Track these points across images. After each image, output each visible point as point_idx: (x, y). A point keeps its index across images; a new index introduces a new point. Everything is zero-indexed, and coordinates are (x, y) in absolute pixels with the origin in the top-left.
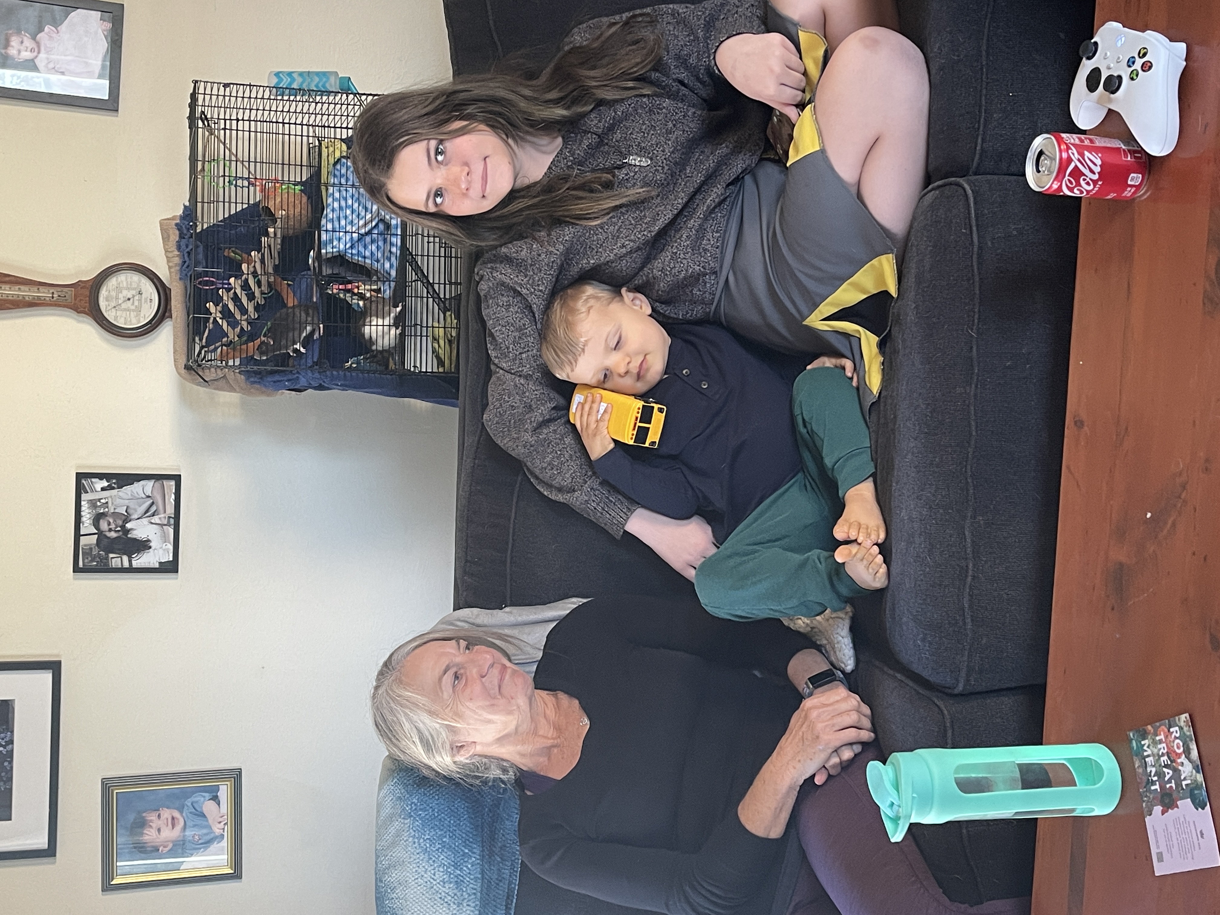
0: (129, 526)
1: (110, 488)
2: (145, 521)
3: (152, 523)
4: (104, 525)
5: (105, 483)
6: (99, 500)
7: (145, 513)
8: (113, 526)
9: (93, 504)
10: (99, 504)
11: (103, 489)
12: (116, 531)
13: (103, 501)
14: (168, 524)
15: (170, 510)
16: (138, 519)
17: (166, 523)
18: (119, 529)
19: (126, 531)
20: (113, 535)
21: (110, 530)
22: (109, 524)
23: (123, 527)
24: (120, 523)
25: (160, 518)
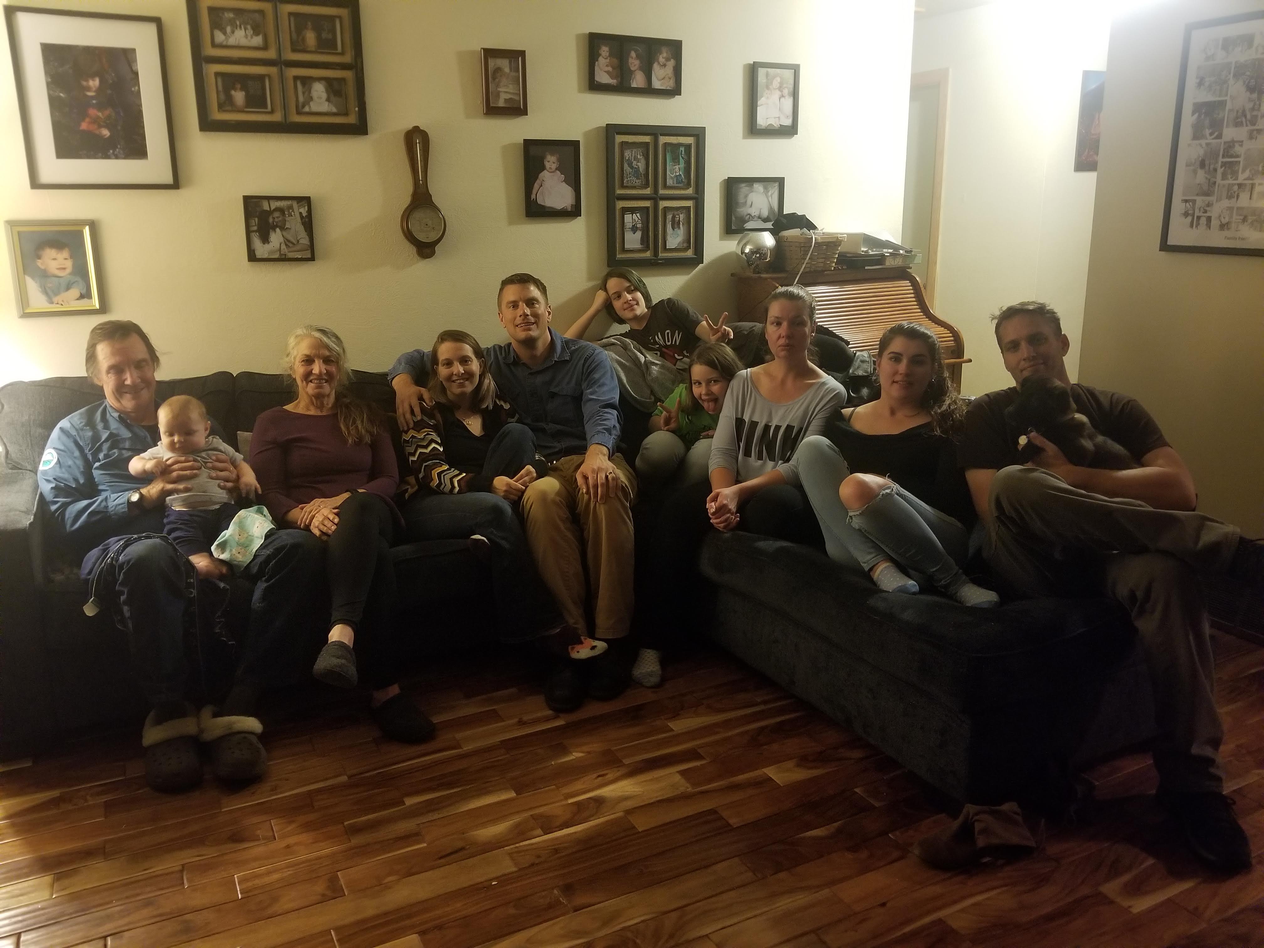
0: (278, 230)
1: (302, 217)
2: (282, 240)
3: (280, 244)
4: (276, 214)
5: (304, 214)
6: (293, 211)
7: (287, 239)
8: (276, 220)
9: (291, 207)
10: (291, 211)
11: (301, 213)
12: (273, 222)
13: (293, 213)
14: (281, 255)
15: (291, 255)
16: (283, 236)
17: (281, 253)
18: (275, 224)
19: (274, 228)
20: (271, 220)
21: (274, 218)
22: (277, 217)
23: (277, 226)
24: (279, 224)
25: (284, 249)
